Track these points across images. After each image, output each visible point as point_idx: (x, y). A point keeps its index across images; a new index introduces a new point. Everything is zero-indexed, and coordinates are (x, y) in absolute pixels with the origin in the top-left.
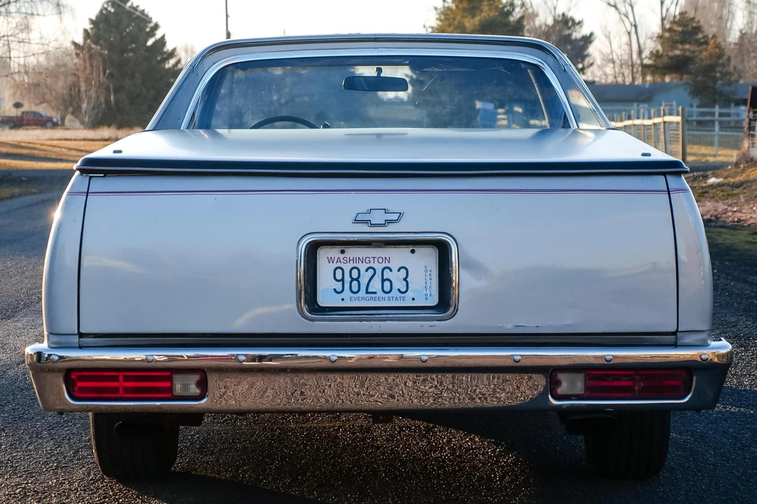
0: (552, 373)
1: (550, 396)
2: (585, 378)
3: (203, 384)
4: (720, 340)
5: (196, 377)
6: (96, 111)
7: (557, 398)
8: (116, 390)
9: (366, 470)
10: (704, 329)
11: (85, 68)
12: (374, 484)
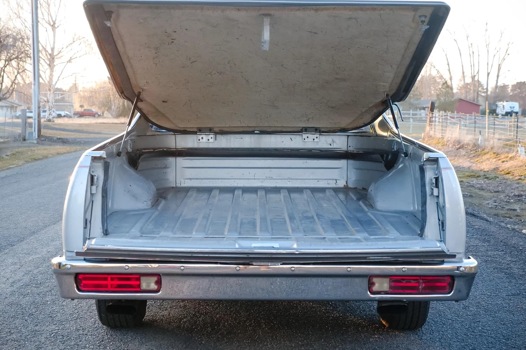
0: (370, 279)
1: (368, 292)
2: (390, 281)
3: (159, 283)
4: (469, 258)
5: (155, 279)
6: (118, 110)
7: (373, 293)
8: (106, 286)
9: (254, 322)
10: (461, 252)
11: (113, 89)
12: (259, 332)
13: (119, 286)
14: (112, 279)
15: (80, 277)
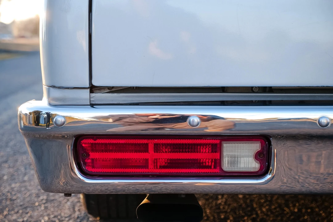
5: (256, 147)
13: (173, 164)
14: (157, 148)
15: (85, 143)
